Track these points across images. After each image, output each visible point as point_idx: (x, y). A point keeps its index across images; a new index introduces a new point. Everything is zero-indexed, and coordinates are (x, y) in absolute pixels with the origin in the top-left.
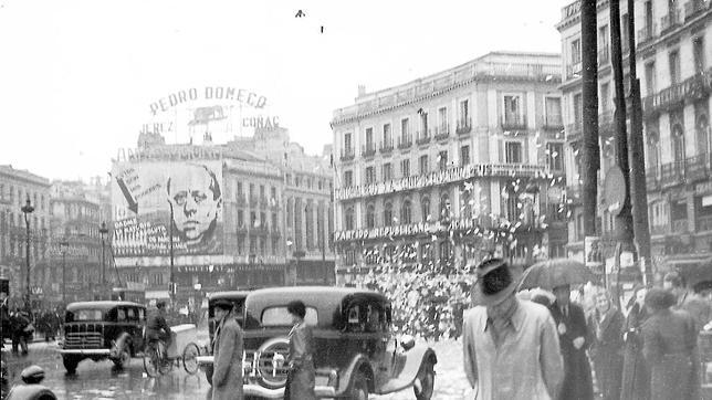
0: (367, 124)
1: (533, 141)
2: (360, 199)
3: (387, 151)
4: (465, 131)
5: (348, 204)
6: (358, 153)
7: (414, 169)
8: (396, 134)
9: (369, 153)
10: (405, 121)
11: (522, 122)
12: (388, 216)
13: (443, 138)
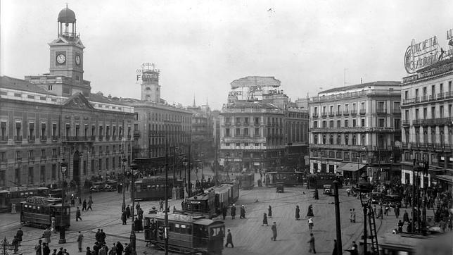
0: (324, 105)
1: (389, 119)
2: (320, 133)
3: (331, 116)
4: (363, 114)
5: (316, 134)
6: (320, 115)
7: (343, 125)
8: (335, 111)
9: (324, 116)
10: (339, 106)
11: (384, 111)
12: (331, 140)
13: (354, 115)
